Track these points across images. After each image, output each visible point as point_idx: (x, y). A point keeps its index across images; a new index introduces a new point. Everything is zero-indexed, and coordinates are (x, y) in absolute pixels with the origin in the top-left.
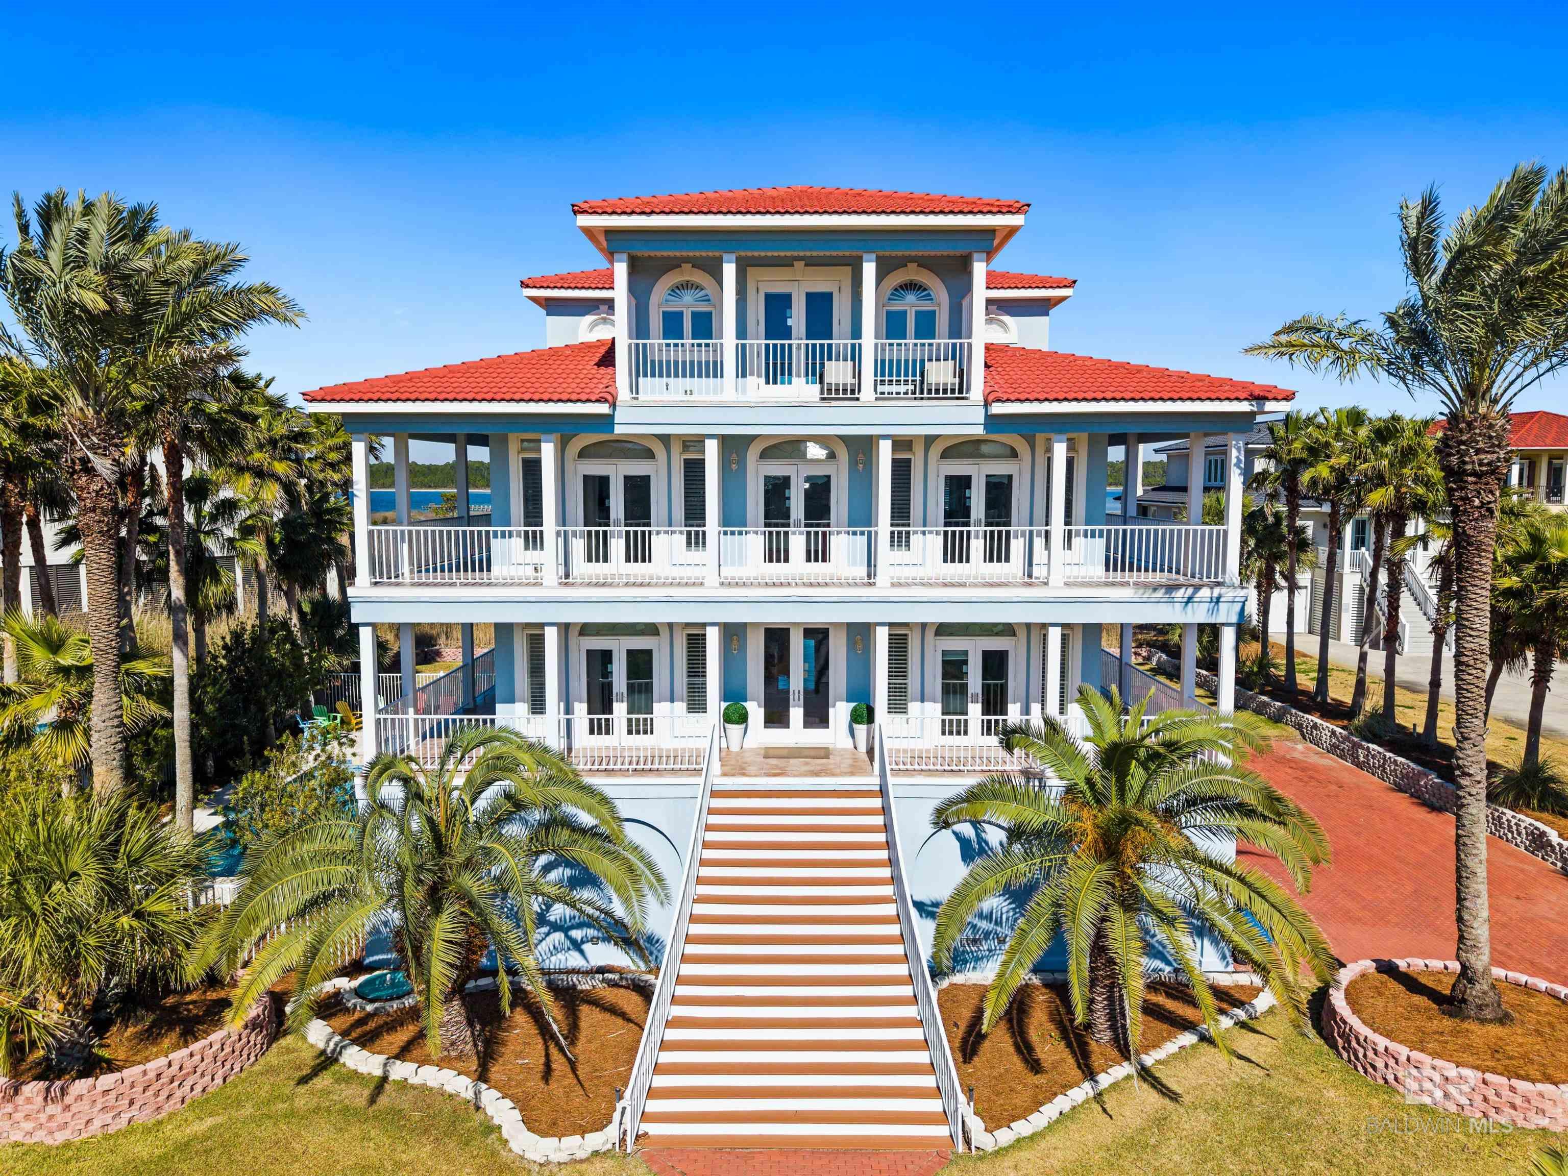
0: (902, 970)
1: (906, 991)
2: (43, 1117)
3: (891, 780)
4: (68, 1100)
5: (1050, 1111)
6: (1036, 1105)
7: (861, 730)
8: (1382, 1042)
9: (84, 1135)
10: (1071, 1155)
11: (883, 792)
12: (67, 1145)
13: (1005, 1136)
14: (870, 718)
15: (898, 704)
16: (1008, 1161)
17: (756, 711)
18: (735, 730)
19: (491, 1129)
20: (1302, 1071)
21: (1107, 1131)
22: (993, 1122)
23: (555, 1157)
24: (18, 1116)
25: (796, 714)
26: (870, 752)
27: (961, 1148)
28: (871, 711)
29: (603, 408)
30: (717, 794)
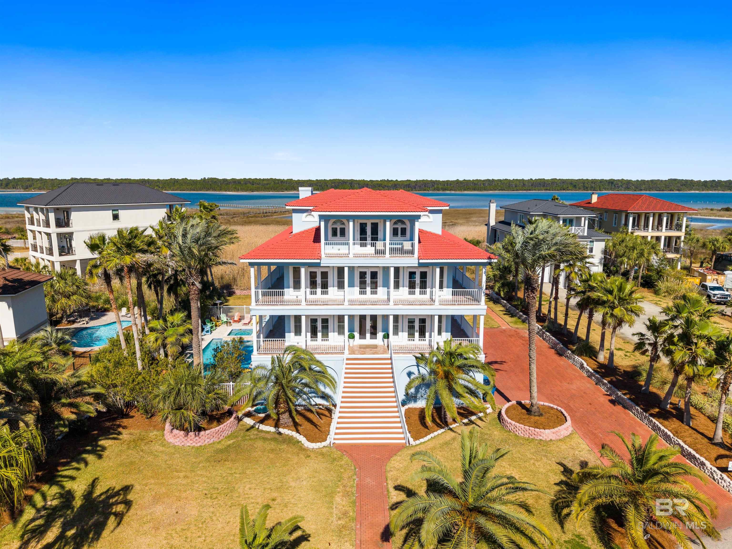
0: (395, 404)
1: (396, 409)
2: (195, 440)
3: (393, 355)
4: (200, 436)
5: (429, 437)
6: (426, 435)
7: (386, 340)
8: (509, 421)
9: (204, 444)
10: (432, 446)
11: (391, 359)
12: (201, 446)
13: (418, 442)
14: (388, 338)
15: (396, 332)
16: (418, 447)
17: (357, 335)
18: (351, 340)
19: (299, 442)
20: (490, 428)
21: (440, 441)
22: (415, 439)
23: (315, 447)
24: (189, 440)
25: (368, 335)
26: (388, 346)
27: (408, 445)
28: (388, 335)
29: (318, 261)
30: (348, 359)
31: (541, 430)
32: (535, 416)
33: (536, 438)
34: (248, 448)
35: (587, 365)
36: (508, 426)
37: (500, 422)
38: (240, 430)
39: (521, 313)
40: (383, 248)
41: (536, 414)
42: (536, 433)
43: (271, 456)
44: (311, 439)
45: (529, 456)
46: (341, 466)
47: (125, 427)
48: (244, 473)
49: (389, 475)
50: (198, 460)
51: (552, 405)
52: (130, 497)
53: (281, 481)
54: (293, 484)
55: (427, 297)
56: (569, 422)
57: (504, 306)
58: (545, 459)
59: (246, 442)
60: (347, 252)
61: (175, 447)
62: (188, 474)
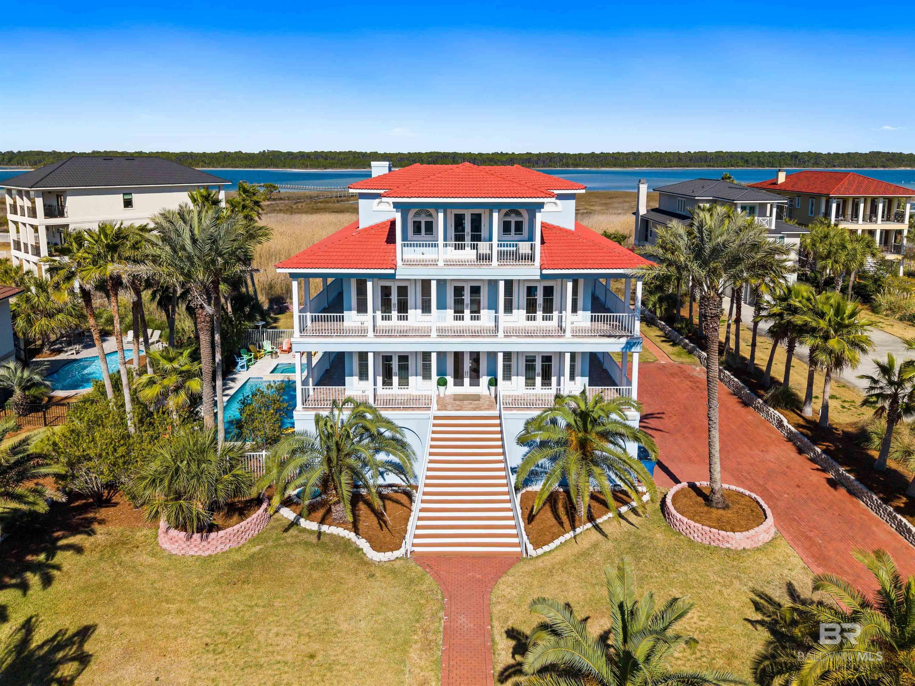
0: (506, 489)
1: (507, 497)
2: (201, 546)
3: (503, 412)
4: (209, 540)
5: (557, 542)
6: (552, 540)
7: (493, 388)
8: (679, 516)
9: (215, 552)
10: (562, 558)
11: (500, 417)
12: (210, 556)
13: (540, 551)
14: (496, 385)
15: (507, 376)
16: (540, 560)
17: (450, 379)
18: (442, 388)
19: (359, 550)
20: (650, 527)
21: (576, 549)
22: (537, 545)
23: (383, 559)
24: (192, 546)
25: (467, 381)
26: (496, 397)
27: (524, 555)
28: (496, 380)
29: (392, 271)
30: (435, 418)
31: (728, 533)
32: (718, 508)
33: (721, 546)
34: (281, 561)
35: (788, 422)
36: (678, 525)
37: (665, 517)
38: (273, 528)
39: (687, 341)
40: (488, 252)
41: (719, 506)
42: (720, 538)
43: (316, 575)
44: (377, 547)
45: (713, 577)
46: (421, 593)
47: (102, 522)
48: (270, 605)
49: (496, 610)
50: (203, 581)
51: (741, 490)
52: (88, 647)
53: (326, 621)
54: (344, 627)
55: (554, 323)
56: (770, 520)
57: (661, 329)
58: (736, 583)
59: (280, 550)
60: (435, 257)
61: (171, 555)
62: (184, 606)
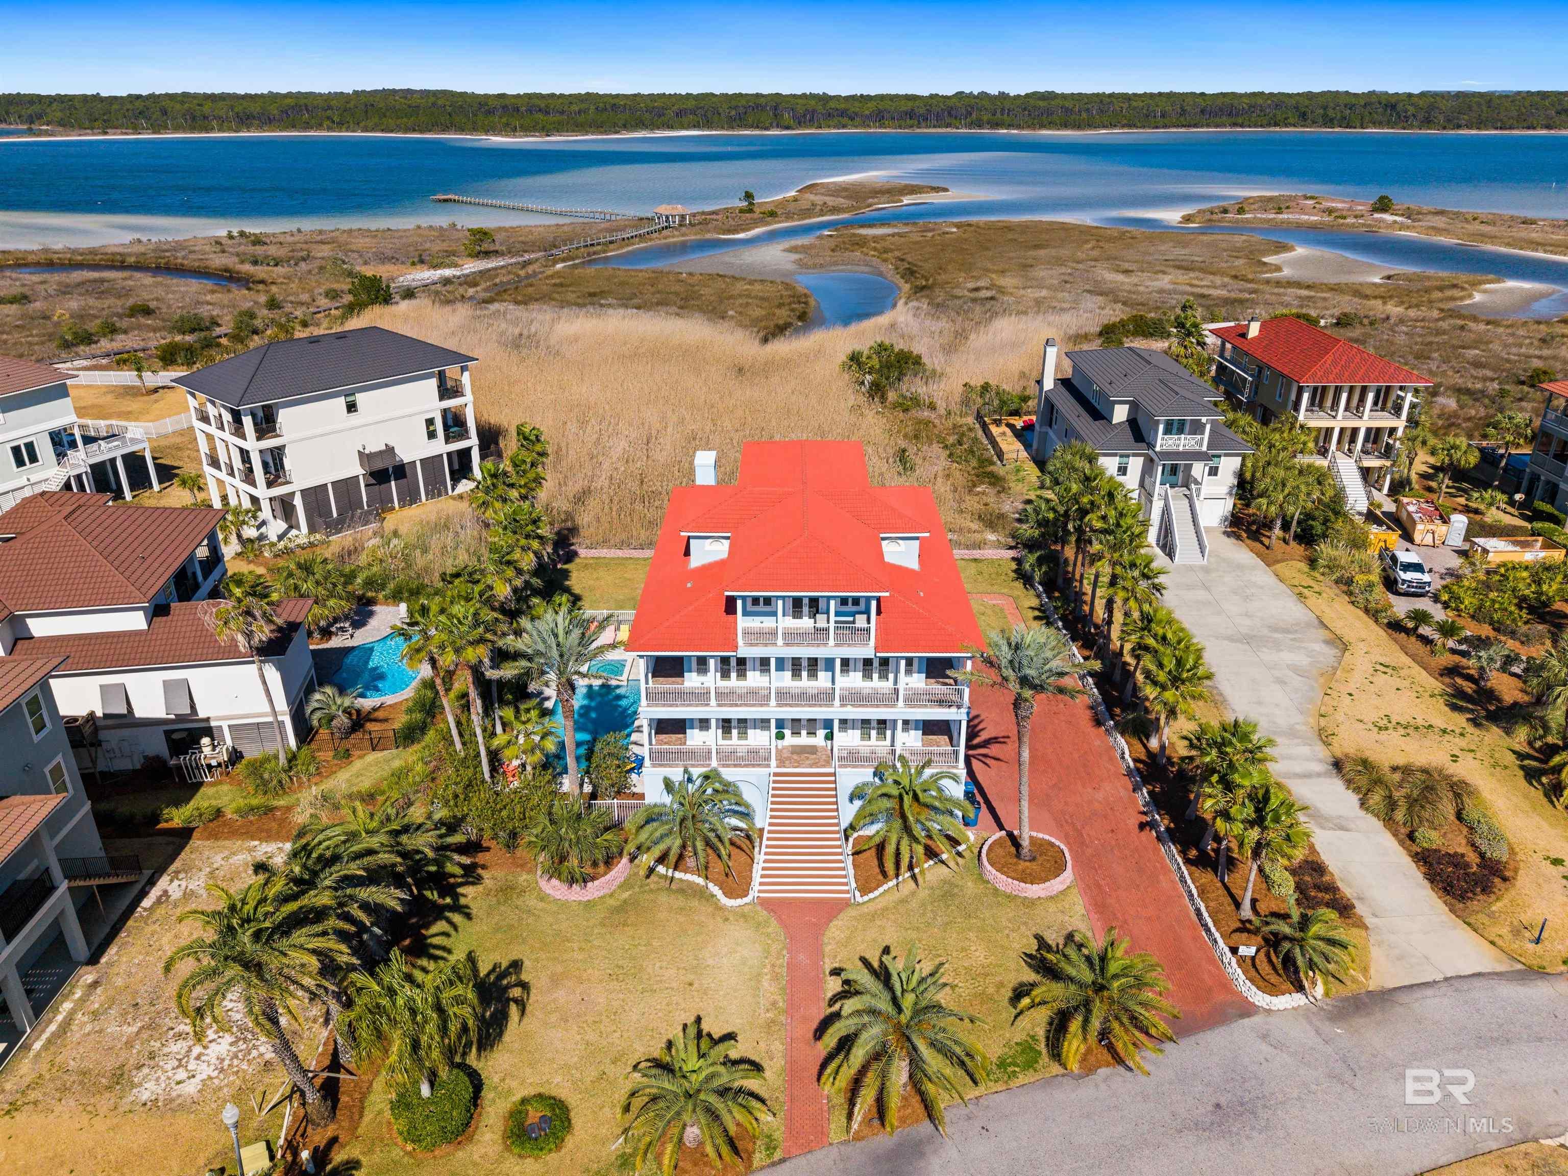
2: (580, 894)
3: (838, 769)
4: (587, 888)
5: (881, 890)
6: (877, 887)
8: (989, 867)
9: (592, 898)
11: (834, 774)
12: (588, 900)
13: (866, 898)
14: (832, 738)
16: (866, 906)
17: (788, 732)
18: (780, 741)
19: (713, 896)
22: (863, 893)
23: (735, 905)
24: (573, 893)
25: (804, 733)
26: (831, 753)
27: (853, 901)
28: (832, 735)
29: (734, 654)
30: (776, 775)
31: (1029, 885)
32: (1024, 859)
33: (1019, 895)
35: (1130, 755)
37: (976, 864)
38: (635, 875)
41: (1024, 855)
42: (1020, 889)
43: (682, 919)
44: (729, 894)
45: (1005, 923)
46: (768, 935)
47: (484, 867)
48: (649, 944)
49: (827, 949)
50: (591, 924)
52: (523, 977)
53: (696, 958)
54: (710, 962)
56: (1069, 871)
58: (1023, 928)
59: (646, 896)
61: (556, 900)
62: (583, 945)
